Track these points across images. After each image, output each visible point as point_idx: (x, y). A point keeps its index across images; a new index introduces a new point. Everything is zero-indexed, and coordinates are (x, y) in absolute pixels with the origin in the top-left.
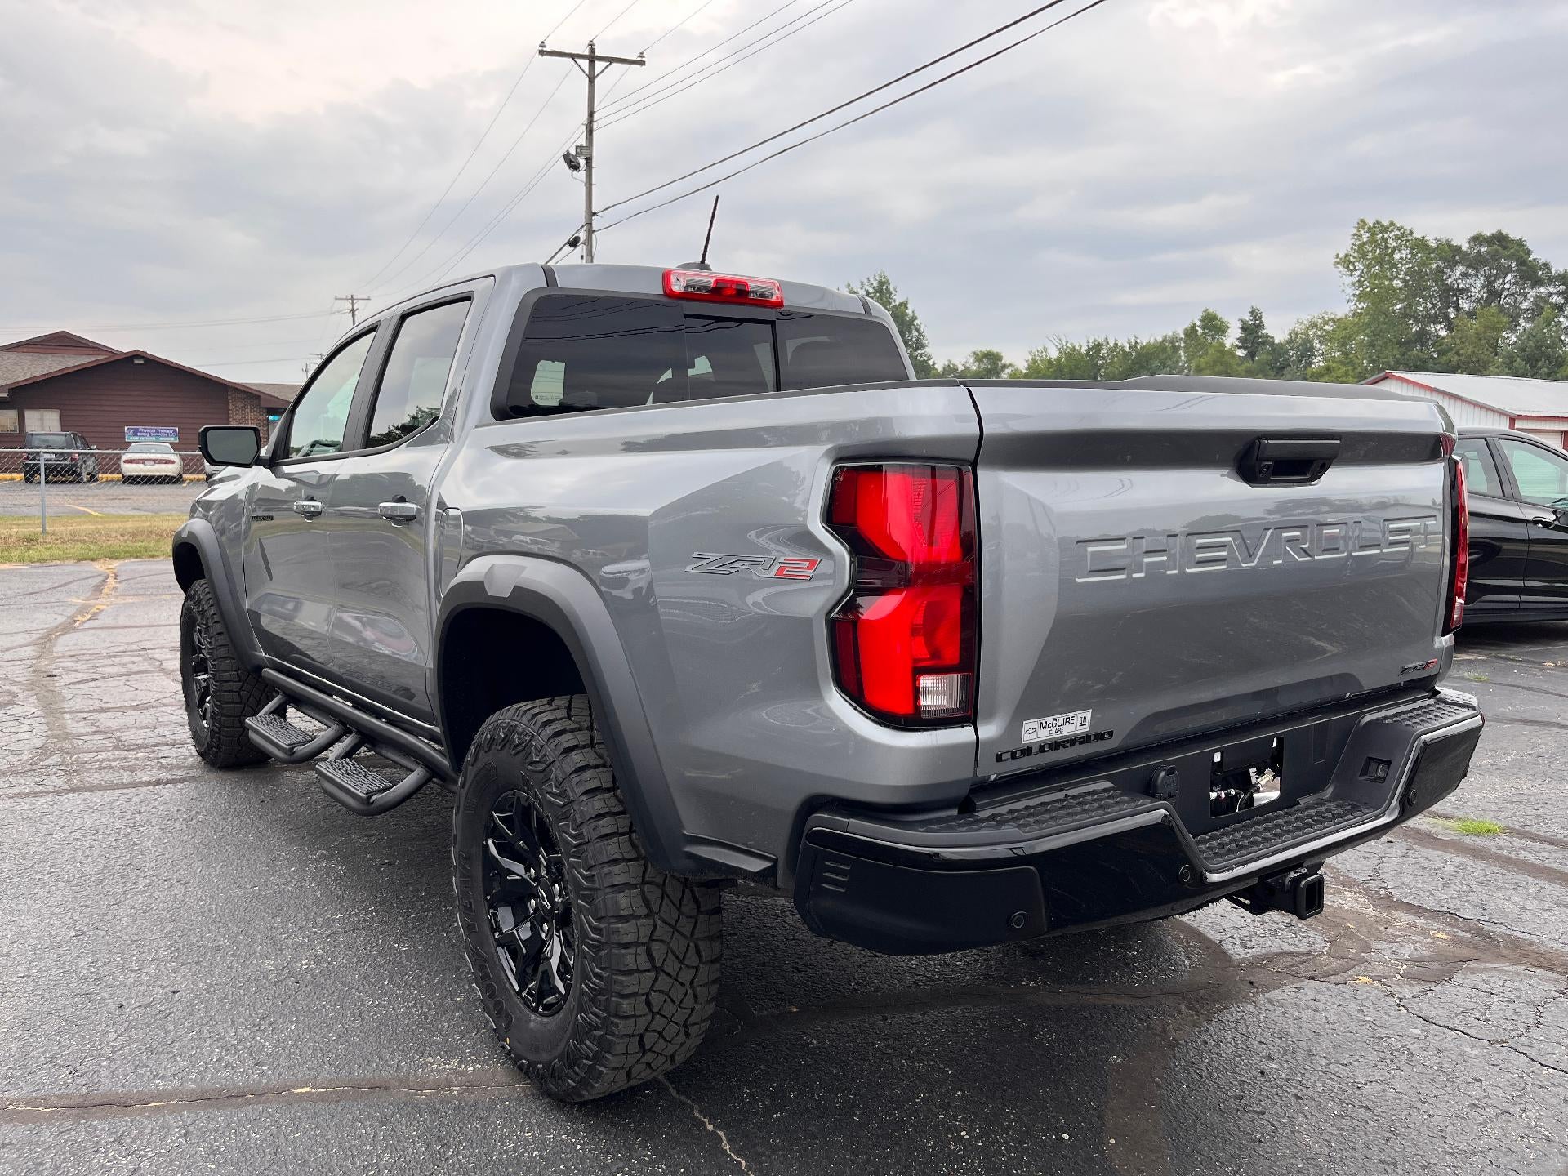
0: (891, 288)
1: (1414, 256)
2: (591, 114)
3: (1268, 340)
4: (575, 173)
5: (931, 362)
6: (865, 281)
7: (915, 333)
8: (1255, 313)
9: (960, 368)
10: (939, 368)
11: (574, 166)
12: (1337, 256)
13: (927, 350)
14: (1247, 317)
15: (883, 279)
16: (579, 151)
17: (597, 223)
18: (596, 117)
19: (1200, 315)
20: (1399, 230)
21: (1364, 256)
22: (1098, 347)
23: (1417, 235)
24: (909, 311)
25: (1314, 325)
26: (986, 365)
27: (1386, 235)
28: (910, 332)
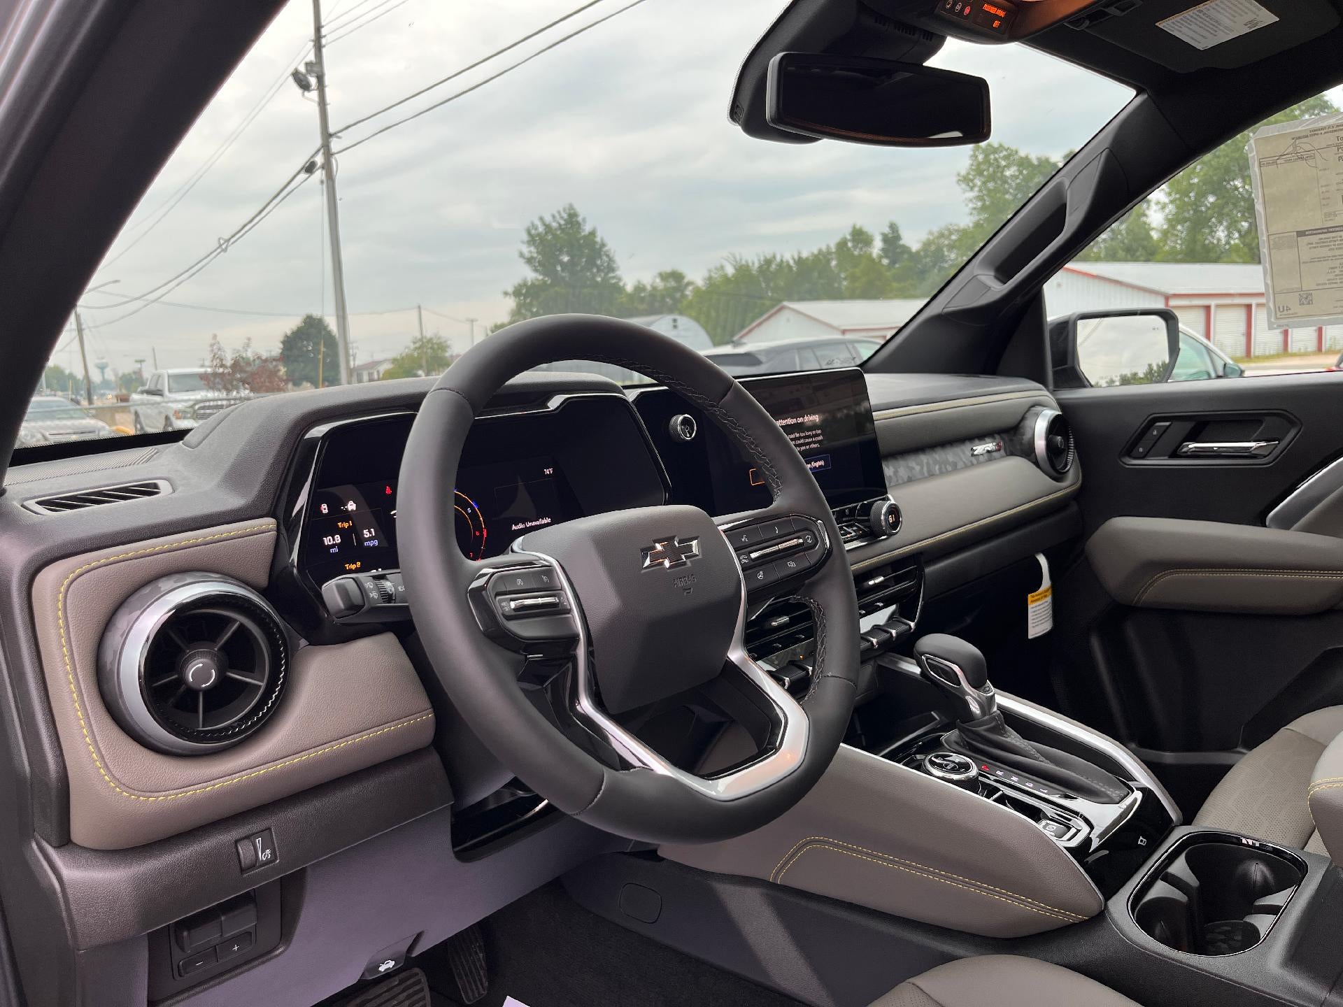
0: (580, 219)
1: (1021, 173)
2: (318, 28)
3: (906, 250)
4: (306, 93)
5: (621, 284)
6: (557, 215)
7: (605, 258)
8: (893, 227)
9: (649, 288)
10: (629, 288)
11: (305, 86)
12: (959, 175)
13: (618, 273)
14: (887, 230)
15: (572, 211)
16: (309, 68)
17: (335, 145)
18: (324, 31)
19: (850, 230)
20: (1006, 150)
21: (980, 173)
22: (768, 262)
23: (1022, 154)
24: (598, 239)
25: (942, 235)
26: (672, 283)
27: (997, 156)
28: (600, 257)
